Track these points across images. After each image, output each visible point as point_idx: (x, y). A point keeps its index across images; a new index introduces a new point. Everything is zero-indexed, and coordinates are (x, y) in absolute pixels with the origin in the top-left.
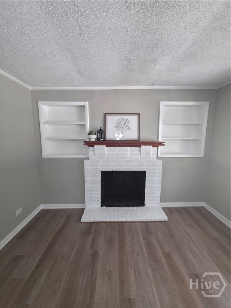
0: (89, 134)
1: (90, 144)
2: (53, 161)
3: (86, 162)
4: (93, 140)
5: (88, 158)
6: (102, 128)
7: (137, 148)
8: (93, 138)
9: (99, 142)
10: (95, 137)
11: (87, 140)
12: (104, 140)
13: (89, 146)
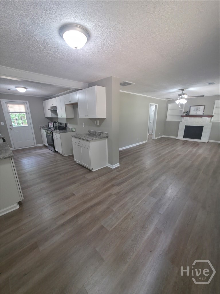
0: (183, 113)
1: (183, 116)
2: (170, 122)
3: (180, 122)
4: (184, 115)
5: (181, 121)
6: (189, 111)
7: (201, 118)
8: (184, 114)
9: (186, 116)
10: (185, 114)
11: (182, 115)
12: (189, 115)
13: (182, 117)
